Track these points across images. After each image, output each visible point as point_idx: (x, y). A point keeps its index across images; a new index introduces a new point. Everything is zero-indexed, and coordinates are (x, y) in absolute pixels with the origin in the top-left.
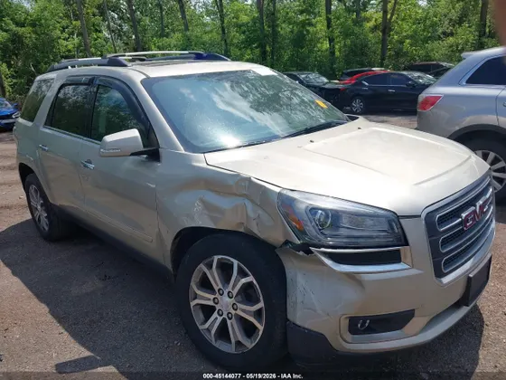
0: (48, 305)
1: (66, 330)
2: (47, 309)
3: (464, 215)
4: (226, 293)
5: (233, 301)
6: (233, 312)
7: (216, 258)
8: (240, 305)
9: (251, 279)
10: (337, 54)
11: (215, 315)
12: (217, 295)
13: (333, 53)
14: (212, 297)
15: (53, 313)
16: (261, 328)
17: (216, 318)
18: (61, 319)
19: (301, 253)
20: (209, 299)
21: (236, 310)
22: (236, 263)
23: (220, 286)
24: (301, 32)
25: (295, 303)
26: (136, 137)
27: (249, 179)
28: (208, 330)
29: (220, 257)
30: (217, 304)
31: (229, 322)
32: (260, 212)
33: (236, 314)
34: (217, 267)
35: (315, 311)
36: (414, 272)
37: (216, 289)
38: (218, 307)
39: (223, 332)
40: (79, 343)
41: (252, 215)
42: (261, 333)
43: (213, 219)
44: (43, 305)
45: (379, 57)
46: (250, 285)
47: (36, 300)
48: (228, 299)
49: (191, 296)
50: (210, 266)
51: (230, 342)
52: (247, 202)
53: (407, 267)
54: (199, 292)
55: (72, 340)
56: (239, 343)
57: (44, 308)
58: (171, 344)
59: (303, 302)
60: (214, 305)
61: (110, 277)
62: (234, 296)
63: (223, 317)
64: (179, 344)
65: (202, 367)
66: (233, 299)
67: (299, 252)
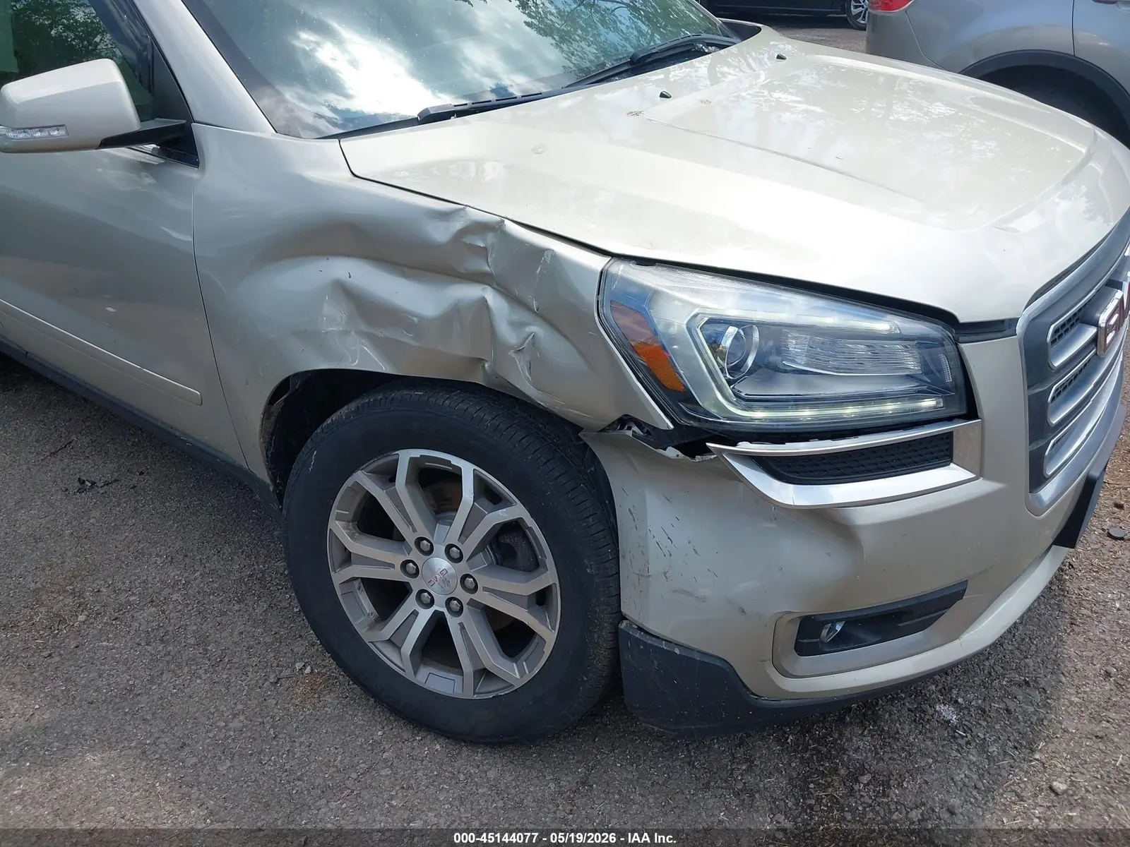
4: (440, 548)
5: (462, 568)
6: (465, 597)
7: (405, 457)
8: (483, 581)
9: (516, 511)
11: (410, 604)
12: (414, 554)
14: (396, 558)
16: (550, 636)
17: (415, 613)
19: (671, 452)
20: (389, 566)
21: (472, 591)
22: (468, 470)
23: (423, 531)
25: (644, 575)
27: (495, 228)
28: (393, 643)
29: (417, 453)
30: (413, 576)
31: (453, 623)
32: (537, 329)
33: (473, 603)
34: (408, 482)
36: (984, 486)
37: (410, 538)
38: (416, 585)
41: (509, 335)
42: (548, 647)
43: (382, 345)
46: (515, 526)
49: (333, 556)
50: (385, 477)
51: (460, 673)
52: (492, 297)
53: (966, 475)
54: (356, 547)
58: (287, 672)
59: (665, 574)
60: (405, 579)
61: (93, 484)
62: (466, 557)
63: (435, 608)
64: (308, 670)
65: (380, 733)
66: (463, 563)
67: (665, 449)
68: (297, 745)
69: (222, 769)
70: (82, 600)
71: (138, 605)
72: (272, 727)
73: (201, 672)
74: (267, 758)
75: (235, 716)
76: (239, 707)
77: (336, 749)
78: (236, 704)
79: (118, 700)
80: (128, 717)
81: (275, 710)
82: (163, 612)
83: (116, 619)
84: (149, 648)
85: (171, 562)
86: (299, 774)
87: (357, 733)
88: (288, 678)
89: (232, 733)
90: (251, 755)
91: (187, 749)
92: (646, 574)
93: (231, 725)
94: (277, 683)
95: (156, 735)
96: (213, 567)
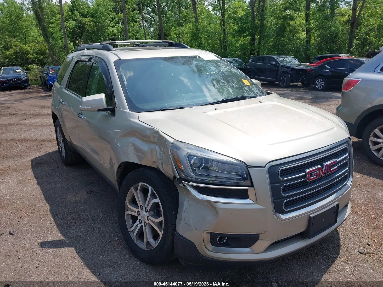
0: (50, 205)
1: (55, 222)
2: (49, 208)
3: (308, 171)
4: (144, 208)
5: (147, 214)
6: (147, 222)
7: (141, 184)
8: (151, 218)
9: (157, 200)
10: (312, 42)
11: (137, 222)
12: (139, 210)
13: (308, 41)
14: (136, 210)
15: (51, 211)
16: (161, 234)
17: (138, 225)
18: (54, 214)
20: (135, 212)
21: (148, 220)
22: (150, 188)
23: (141, 203)
24: (283, 25)
26: (102, 99)
28: (133, 232)
29: (142, 183)
30: (139, 215)
31: (144, 228)
32: (163, 155)
33: (149, 224)
34: (140, 190)
35: (190, 226)
36: (258, 206)
37: (139, 205)
38: (139, 217)
39: (141, 235)
40: (60, 231)
41: (159, 156)
42: (160, 238)
43: (139, 158)
44: (48, 205)
45: (347, 46)
46: (157, 204)
47: (45, 201)
48: (145, 213)
49: (125, 208)
50: (136, 189)
51: (144, 242)
52: (157, 147)
53: (252, 202)
54: (130, 206)
55: (57, 229)
56: (148, 244)
57: (47, 207)
58: (114, 240)
59: (184, 219)
60: (137, 216)
61: (93, 192)
62: (148, 212)
63: (142, 224)
64: (119, 240)
65: (127, 257)
66: (148, 213)
67: (180, 184)
68: (108, 255)
69: (90, 256)
70: (79, 216)
71: (90, 219)
72: (105, 250)
73: (96, 236)
74: (100, 256)
75: (98, 246)
76: (100, 245)
77: (116, 258)
78: (100, 244)
79: (76, 238)
80: (77, 242)
81: (107, 247)
82: (94, 222)
83: (84, 221)
84: (88, 229)
85: (101, 212)
86: (105, 261)
87: (122, 256)
88: (113, 241)
89: (96, 250)
90: (97, 255)
91: (85, 251)
92: (181, 219)
93: (97, 248)
94: (111, 241)
95: (81, 246)
96: (110, 215)
